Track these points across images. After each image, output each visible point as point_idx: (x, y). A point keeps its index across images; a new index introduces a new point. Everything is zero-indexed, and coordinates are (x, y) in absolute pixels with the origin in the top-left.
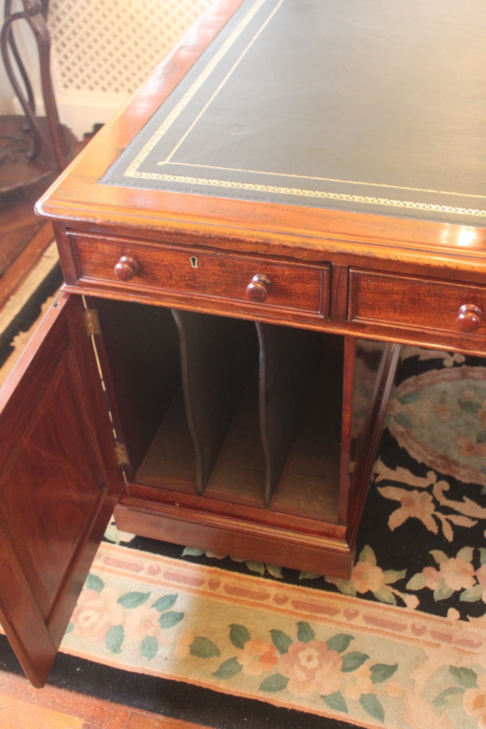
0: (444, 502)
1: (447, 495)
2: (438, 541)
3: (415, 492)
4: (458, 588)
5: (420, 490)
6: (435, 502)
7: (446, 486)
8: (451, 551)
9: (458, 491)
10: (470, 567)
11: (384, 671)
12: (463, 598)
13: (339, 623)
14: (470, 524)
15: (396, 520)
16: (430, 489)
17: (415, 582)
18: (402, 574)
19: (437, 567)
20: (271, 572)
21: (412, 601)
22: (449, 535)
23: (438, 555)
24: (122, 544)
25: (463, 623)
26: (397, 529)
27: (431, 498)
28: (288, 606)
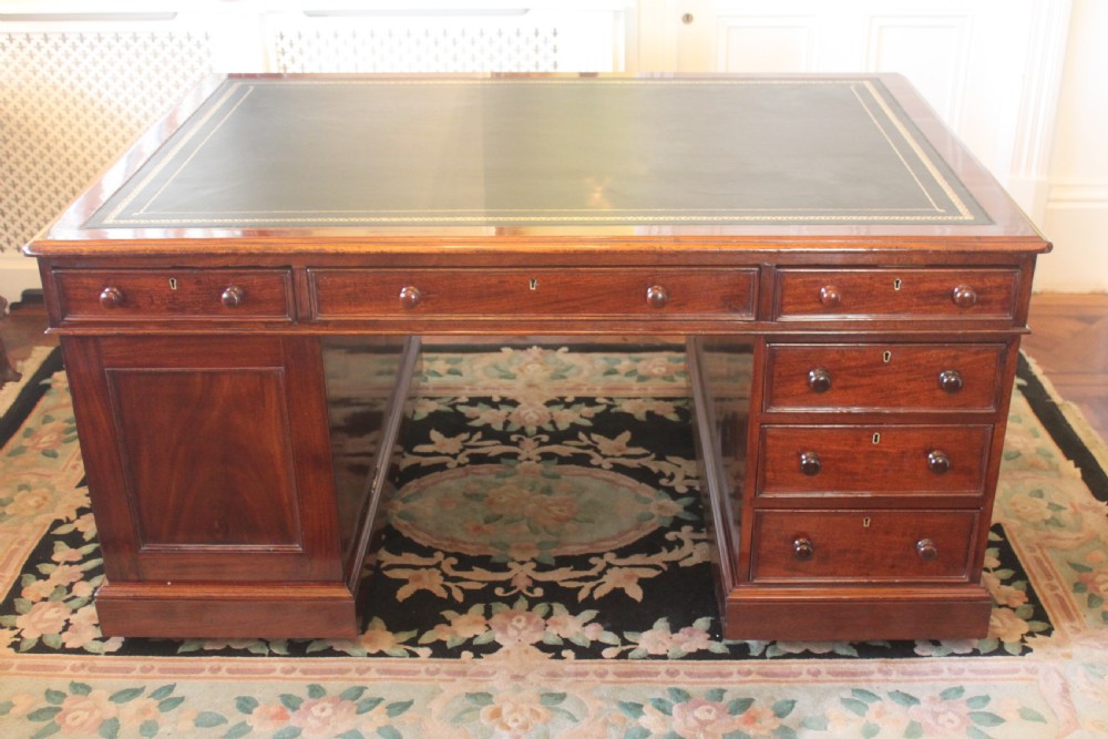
0: (453, 573)
1: (455, 567)
2: (450, 603)
3: (423, 570)
4: (471, 636)
5: (427, 567)
6: (444, 574)
7: (454, 561)
8: (462, 609)
9: (465, 562)
10: (483, 619)
11: (402, 707)
12: (476, 642)
13: (350, 679)
14: (479, 586)
15: (403, 593)
16: (438, 566)
17: (428, 637)
18: (414, 633)
19: (449, 623)
20: (276, 651)
21: (424, 652)
22: (459, 597)
23: (449, 614)
24: (108, 654)
25: (477, 660)
26: (405, 600)
27: (439, 572)
28: (297, 674)
